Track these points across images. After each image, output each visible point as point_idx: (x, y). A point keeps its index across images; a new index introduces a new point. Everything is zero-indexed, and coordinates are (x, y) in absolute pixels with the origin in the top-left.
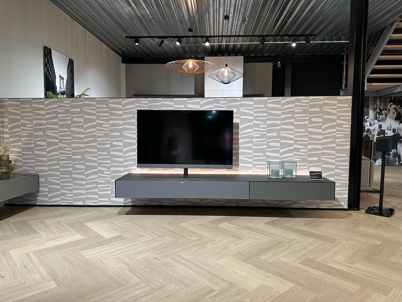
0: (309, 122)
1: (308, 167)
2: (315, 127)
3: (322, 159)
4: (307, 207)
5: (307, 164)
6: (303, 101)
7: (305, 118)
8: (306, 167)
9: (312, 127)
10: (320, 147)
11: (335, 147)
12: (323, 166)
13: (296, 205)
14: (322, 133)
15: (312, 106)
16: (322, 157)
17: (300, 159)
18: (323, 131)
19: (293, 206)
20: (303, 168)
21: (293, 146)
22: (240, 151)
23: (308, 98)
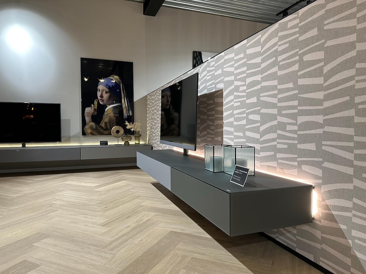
0: (300, 65)
1: (298, 164)
2: (310, 75)
3: (324, 148)
4: (298, 251)
5: (296, 158)
6: (290, 25)
7: (291, 60)
8: (296, 164)
9: (304, 76)
10: (320, 119)
11: (353, 117)
12: (326, 165)
13: (281, 237)
14: (324, 85)
15: (304, 30)
16: (323, 143)
17: (286, 146)
18: (325, 81)
19: (277, 237)
20: (291, 165)
21: (277, 120)
22: (225, 128)
23: (296, 15)
